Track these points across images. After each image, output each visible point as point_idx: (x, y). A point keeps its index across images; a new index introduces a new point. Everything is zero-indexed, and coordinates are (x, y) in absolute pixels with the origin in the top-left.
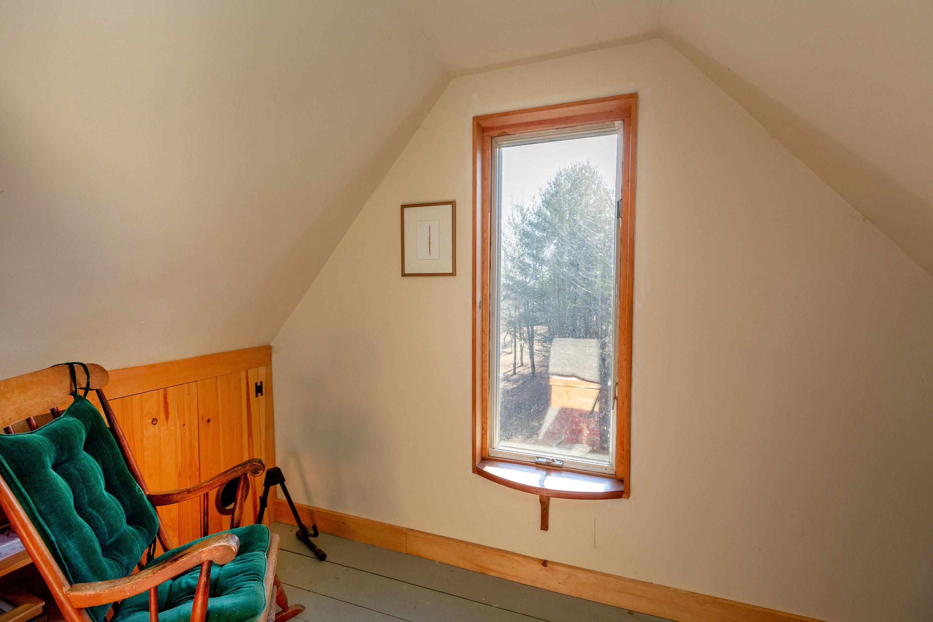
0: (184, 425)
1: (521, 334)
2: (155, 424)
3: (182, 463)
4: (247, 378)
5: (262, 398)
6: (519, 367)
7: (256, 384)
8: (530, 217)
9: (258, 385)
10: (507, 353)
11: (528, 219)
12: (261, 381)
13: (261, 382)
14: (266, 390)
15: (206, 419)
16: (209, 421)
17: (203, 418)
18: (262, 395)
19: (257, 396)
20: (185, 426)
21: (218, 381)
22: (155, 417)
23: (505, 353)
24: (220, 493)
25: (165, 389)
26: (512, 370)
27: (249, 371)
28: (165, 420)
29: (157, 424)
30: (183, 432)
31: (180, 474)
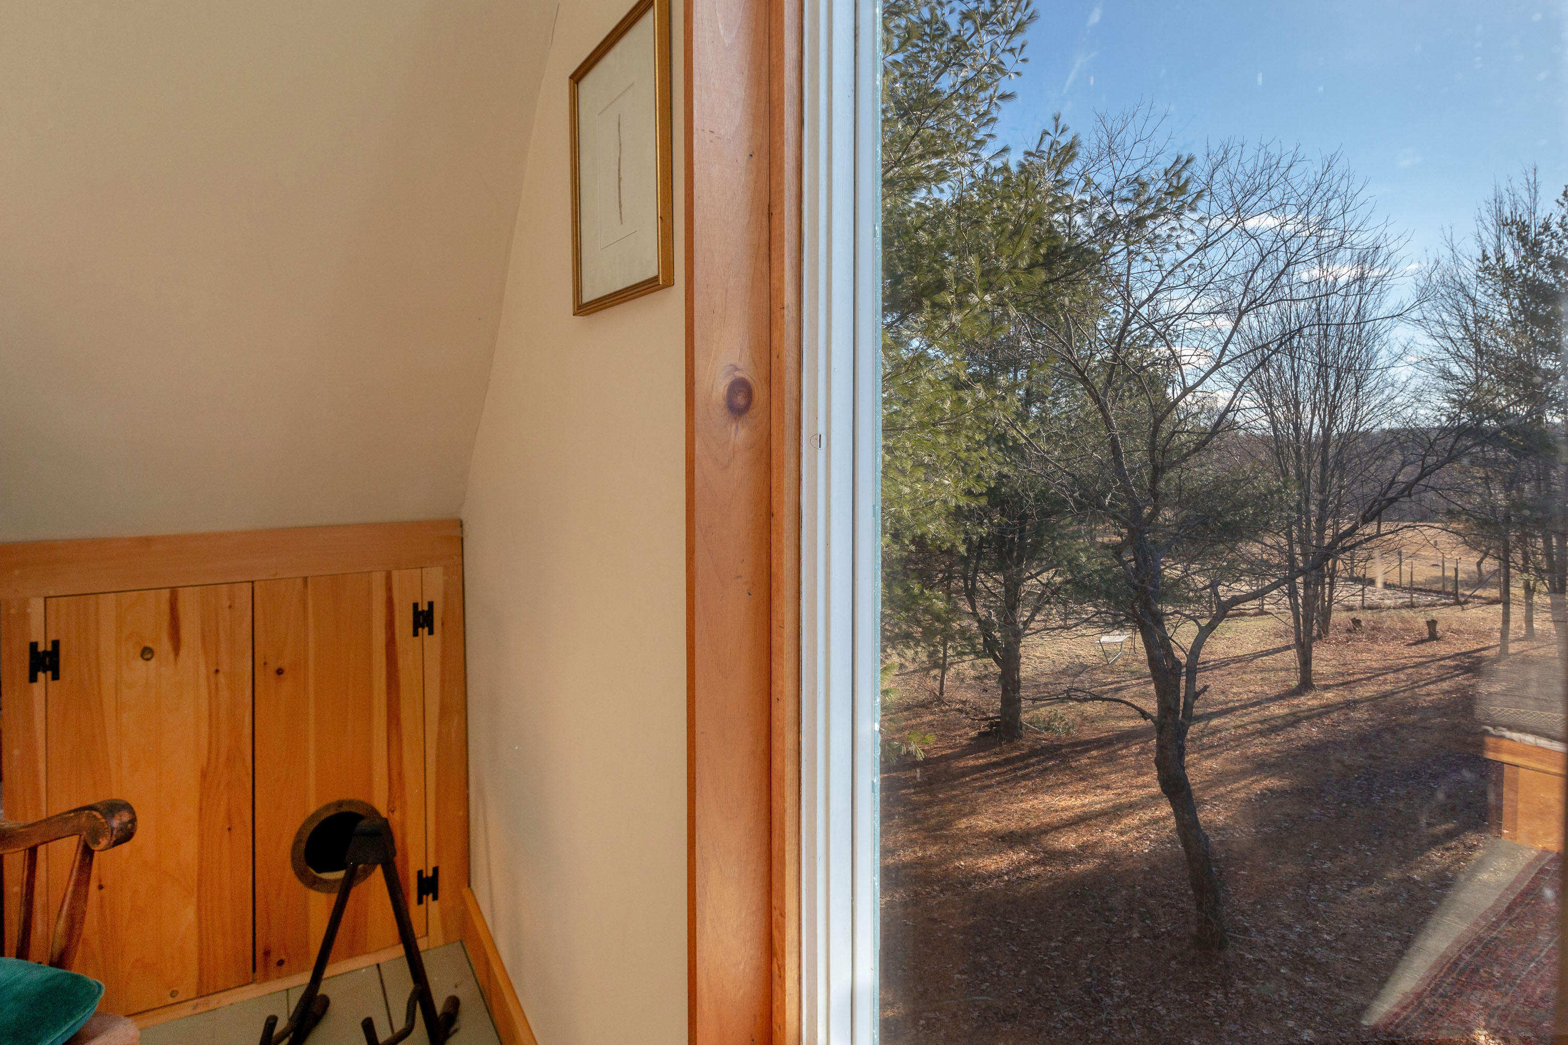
0: (217, 671)
1: (1526, 558)
2: (148, 660)
3: (210, 752)
4: (389, 589)
5: (432, 643)
6: (1519, 640)
7: (416, 606)
8: (1551, 246)
9: (420, 609)
10: (1483, 601)
11: (1544, 254)
12: (430, 600)
13: (431, 604)
14: (443, 624)
15: (273, 667)
16: (280, 672)
17: (265, 664)
18: (431, 632)
19: (416, 634)
20: (221, 675)
21: (309, 589)
22: (150, 645)
23: (1480, 601)
24: (305, 838)
25: (174, 591)
26: (1498, 645)
27: (395, 575)
28: (172, 656)
29: (153, 660)
30: (213, 686)
31: (204, 775)
